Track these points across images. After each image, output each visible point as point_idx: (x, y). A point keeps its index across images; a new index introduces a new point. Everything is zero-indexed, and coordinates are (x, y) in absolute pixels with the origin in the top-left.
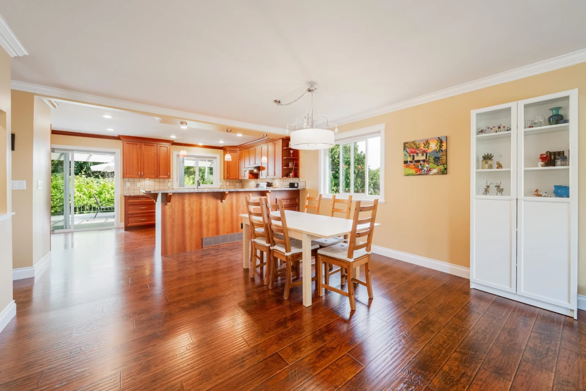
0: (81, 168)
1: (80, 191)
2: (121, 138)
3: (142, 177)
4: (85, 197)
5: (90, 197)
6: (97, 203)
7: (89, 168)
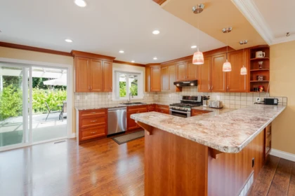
0: (36, 83)
1: (36, 99)
2: (74, 53)
3: (91, 91)
4: (39, 103)
5: (42, 103)
6: (46, 107)
7: (42, 83)
